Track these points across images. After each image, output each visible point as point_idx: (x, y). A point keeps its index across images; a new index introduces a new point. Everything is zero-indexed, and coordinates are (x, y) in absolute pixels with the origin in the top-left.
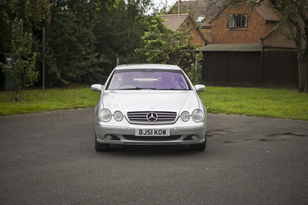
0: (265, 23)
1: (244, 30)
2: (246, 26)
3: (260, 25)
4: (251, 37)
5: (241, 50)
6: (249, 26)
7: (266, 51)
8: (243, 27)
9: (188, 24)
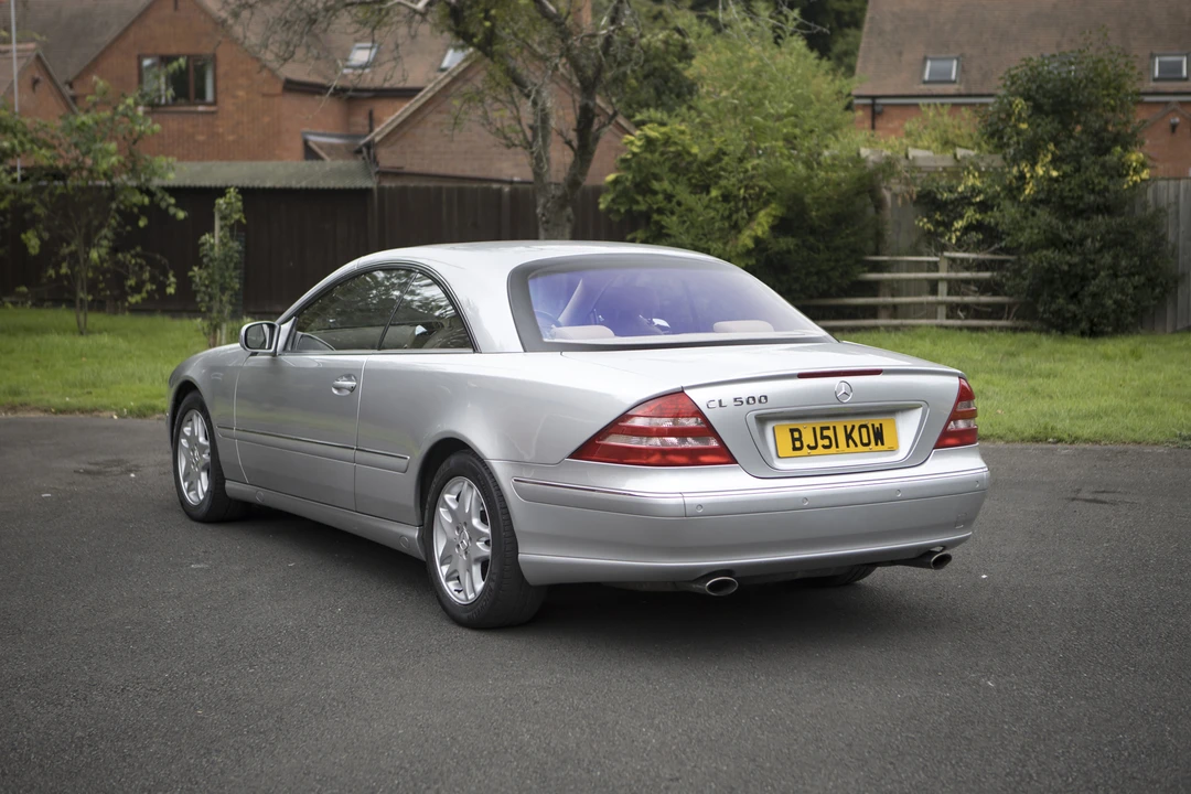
0: (279, 88)
1: (202, 113)
2: (209, 96)
3: (264, 95)
4: (231, 138)
5: (294, 184)
6: (220, 98)
7: (390, 188)
8: (198, 101)
9: (35, 82)
